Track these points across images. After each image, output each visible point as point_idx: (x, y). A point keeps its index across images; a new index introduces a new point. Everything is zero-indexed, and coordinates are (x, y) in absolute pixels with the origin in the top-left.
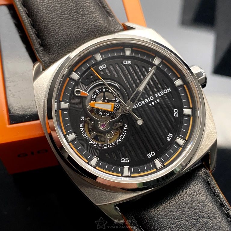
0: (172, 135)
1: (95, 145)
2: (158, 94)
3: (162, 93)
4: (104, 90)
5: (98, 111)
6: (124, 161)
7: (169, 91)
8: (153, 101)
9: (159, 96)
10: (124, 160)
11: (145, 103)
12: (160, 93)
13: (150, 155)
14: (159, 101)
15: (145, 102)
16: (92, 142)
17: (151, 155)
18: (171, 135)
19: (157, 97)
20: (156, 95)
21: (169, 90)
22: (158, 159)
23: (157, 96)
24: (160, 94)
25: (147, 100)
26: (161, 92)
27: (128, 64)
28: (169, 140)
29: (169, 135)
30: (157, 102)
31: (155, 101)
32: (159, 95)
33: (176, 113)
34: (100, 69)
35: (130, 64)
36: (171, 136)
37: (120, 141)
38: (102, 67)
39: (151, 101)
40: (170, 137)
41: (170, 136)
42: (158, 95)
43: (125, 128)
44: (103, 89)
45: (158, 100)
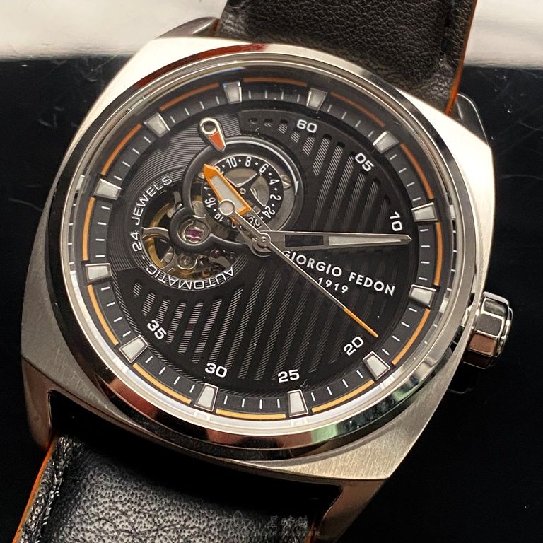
0: (298, 377)
1: (136, 248)
2: (360, 276)
3: (369, 283)
4: (262, 170)
5: (209, 195)
6: (153, 330)
7: (388, 292)
8: (335, 280)
9: (357, 282)
10: (155, 327)
11: (312, 267)
12: (364, 280)
13: (213, 369)
14: (344, 291)
15: (315, 265)
16: (136, 239)
17: (216, 370)
18: (295, 374)
19: (350, 280)
20: (352, 273)
21: (391, 290)
22: (215, 389)
23: (351, 277)
24: (363, 282)
25: (324, 268)
26: (367, 279)
27: (363, 166)
28: (280, 381)
29: (290, 372)
30: (340, 288)
31: (337, 285)
32: (359, 279)
33: (354, 347)
34: (298, 126)
35: (367, 170)
36: (295, 376)
37: (190, 288)
38: (307, 125)
39: (330, 276)
40: (288, 377)
41: (291, 375)
42: (356, 277)
43: (225, 274)
44: (263, 167)
45: (345, 289)
